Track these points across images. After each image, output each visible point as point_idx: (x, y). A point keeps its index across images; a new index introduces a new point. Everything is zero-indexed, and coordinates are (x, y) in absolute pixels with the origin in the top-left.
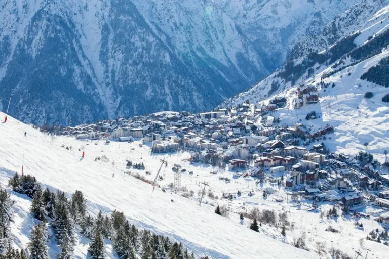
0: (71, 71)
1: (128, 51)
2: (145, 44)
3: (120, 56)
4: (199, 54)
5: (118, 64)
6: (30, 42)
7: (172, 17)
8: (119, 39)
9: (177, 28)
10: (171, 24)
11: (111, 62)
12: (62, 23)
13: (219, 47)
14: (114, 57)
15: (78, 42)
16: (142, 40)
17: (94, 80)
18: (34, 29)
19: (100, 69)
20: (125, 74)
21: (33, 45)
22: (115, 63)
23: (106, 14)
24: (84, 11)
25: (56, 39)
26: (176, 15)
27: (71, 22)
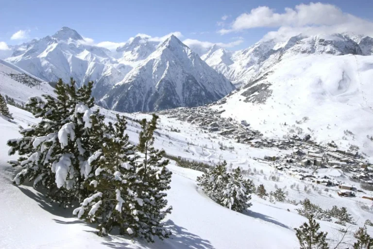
0: (171, 99)
1: (190, 92)
3: (188, 93)
4: (217, 92)
5: (187, 96)
8: (188, 88)
10: (207, 83)
11: (185, 95)
12: (169, 83)
13: (224, 90)
14: (186, 94)
15: (174, 89)
16: (196, 88)
17: (179, 101)
18: (160, 85)
19: (181, 98)
20: (189, 99)
21: (160, 90)
22: (187, 95)
23: (184, 80)
24: (177, 79)
25: (167, 88)
26: (209, 80)
27: (173, 83)
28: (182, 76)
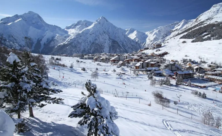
2: (120, 51)
6: (90, 50)
7: (128, 46)
9: (129, 48)
12: (99, 45)
15: (103, 50)
16: (119, 50)
18: (92, 46)
21: (91, 50)
23: (110, 44)
24: (105, 43)
25: (97, 49)
26: (129, 45)
27: (101, 45)
28: (109, 41)
